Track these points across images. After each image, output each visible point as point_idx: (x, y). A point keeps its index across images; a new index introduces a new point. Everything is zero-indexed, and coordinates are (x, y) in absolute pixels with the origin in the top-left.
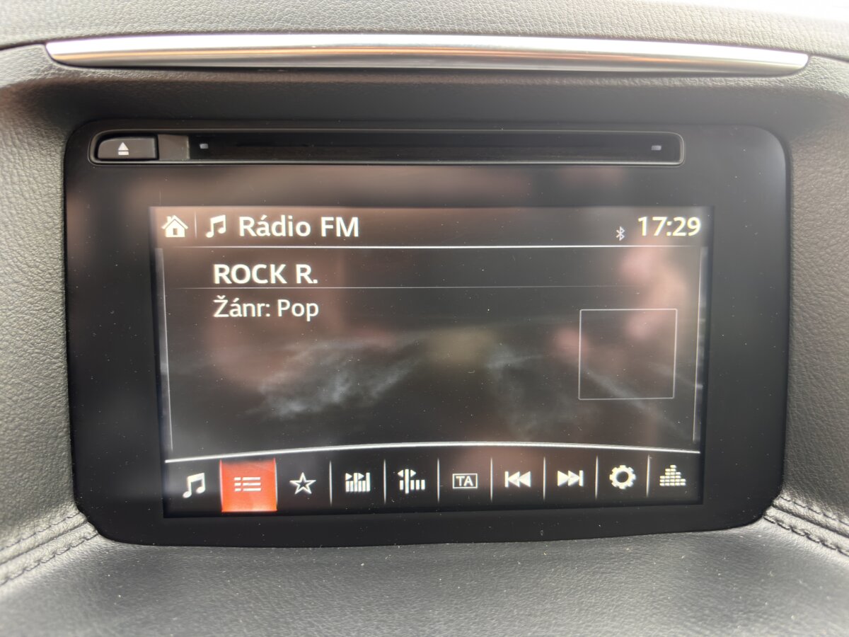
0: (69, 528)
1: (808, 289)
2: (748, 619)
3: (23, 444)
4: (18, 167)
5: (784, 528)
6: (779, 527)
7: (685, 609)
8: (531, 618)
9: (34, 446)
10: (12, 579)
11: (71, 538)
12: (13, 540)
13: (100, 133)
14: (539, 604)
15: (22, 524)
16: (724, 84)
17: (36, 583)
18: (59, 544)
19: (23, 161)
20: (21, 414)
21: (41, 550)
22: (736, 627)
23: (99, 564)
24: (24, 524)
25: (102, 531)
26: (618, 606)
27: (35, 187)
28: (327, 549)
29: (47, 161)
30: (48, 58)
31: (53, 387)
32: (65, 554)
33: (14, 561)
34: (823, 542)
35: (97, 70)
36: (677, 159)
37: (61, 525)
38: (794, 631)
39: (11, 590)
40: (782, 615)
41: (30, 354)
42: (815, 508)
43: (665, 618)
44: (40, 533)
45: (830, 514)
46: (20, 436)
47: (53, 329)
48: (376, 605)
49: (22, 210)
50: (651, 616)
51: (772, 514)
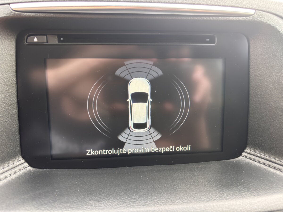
0: (20, 164)
1: (255, 84)
2: (237, 185)
3: (4, 137)
4: (1, 45)
5: (248, 158)
6: (246, 158)
7: (218, 183)
8: (171, 187)
9: (8, 137)
10: (2, 180)
11: (21, 167)
12: (2, 168)
13: (28, 34)
14: (173, 183)
15: (4, 162)
16: (229, 19)
17: (10, 181)
18: (17, 169)
19: (3, 43)
20: (3, 126)
21: (11, 171)
22: (234, 187)
23: (30, 175)
24: (5, 163)
25: (30, 165)
26: (197, 183)
27: (7, 52)
28: (105, 169)
29: (10, 43)
30: (11, 9)
31: (14, 118)
32: (19, 172)
33: (2, 174)
34: (260, 162)
35: (27, 13)
36: (214, 43)
37: (17, 163)
38: (251, 188)
39: (2, 184)
40: (247, 184)
41: (6, 107)
42: (257, 152)
43: (212, 185)
44: (11, 166)
45: (262, 154)
46: (3, 134)
47: (13, 99)
48: (122, 185)
49: (2, 60)
50: (207, 185)
51: (244, 154)
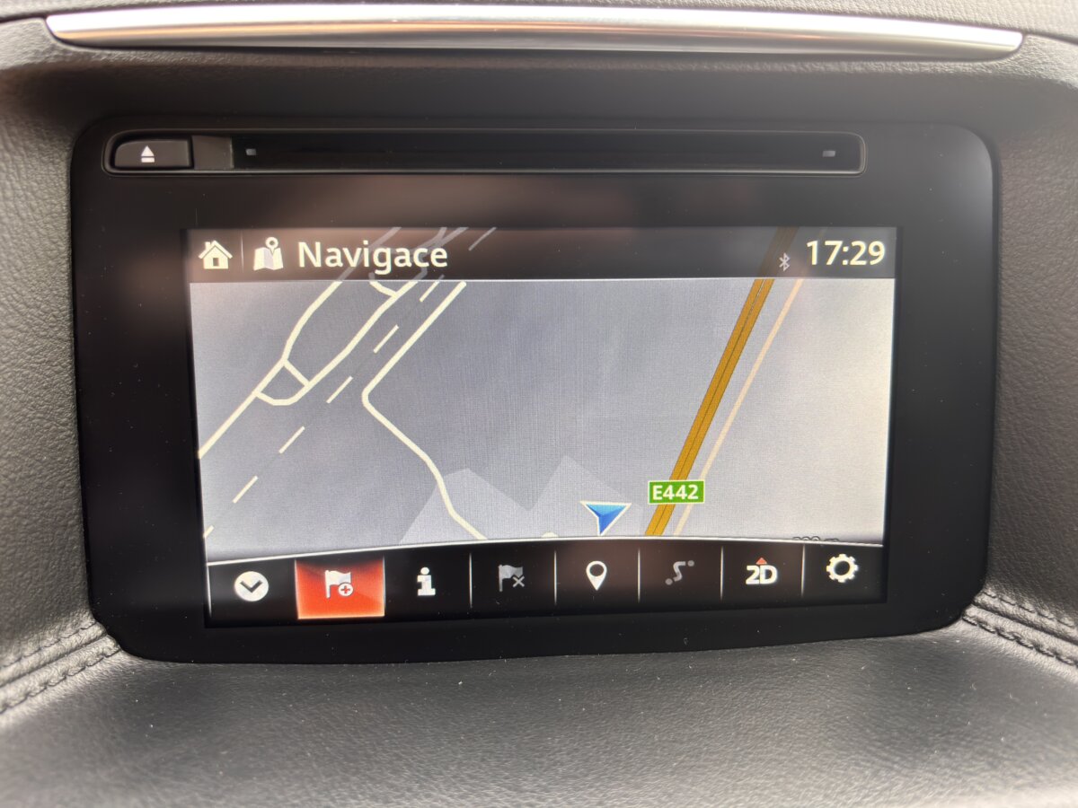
0: (83, 642)
1: (1019, 330)
2: (947, 742)
3: (22, 535)
4: (12, 178)
5: (988, 631)
6: (982, 631)
7: (868, 731)
8: (677, 745)
9: (37, 538)
10: (11, 707)
11: (87, 654)
12: (11, 657)
13: (117, 135)
14: (685, 728)
15: (23, 636)
16: (917, 70)
17: (42, 712)
18: (71, 662)
19: (18, 170)
20: (19, 496)
21: (49, 670)
22: (933, 752)
23: (123, 687)
24: (26, 637)
25: (125, 645)
26: (783, 729)
27: (34, 204)
28: (414, 664)
29: (49, 170)
30: (49, 36)
31: (61, 462)
32: (78, 676)
33: (13, 684)
34: (1037, 647)
35: (114, 52)
36: (855, 166)
37: (74, 638)
38: (1005, 756)
39: (11, 721)
40: (990, 737)
41: (31, 419)
42: (1028, 605)
43: (844, 742)
44: (47, 649)
45: (1046, 613)
46: (19, 524)
47: (59, 388)
48: (480, 733)
49: (17, 234)
50: (826, 740)
51: (973, 614)
